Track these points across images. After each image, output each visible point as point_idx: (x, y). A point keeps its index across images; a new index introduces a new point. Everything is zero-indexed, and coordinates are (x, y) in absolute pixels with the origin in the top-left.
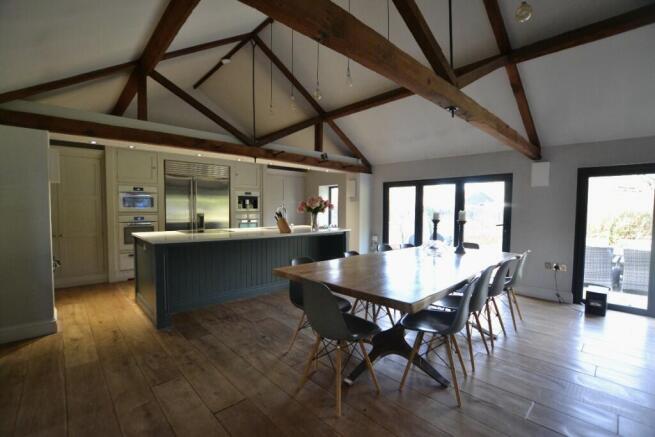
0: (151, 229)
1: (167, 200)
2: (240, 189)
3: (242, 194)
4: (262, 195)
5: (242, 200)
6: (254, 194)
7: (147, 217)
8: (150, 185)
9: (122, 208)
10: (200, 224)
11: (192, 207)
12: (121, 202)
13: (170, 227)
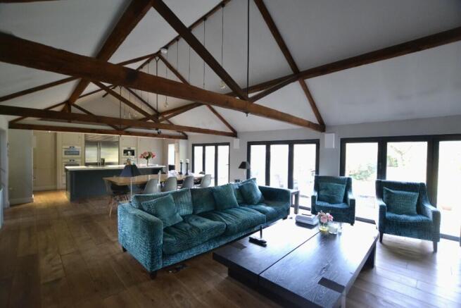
0: (78, 165)
1: (87, 152)
2: (125, 146)
3: (126, 148)
4: (137, 150)
5: (125, 152)
6: (132, 148)
7: (76, 160)
8: (77, 145)
9: (64, 156)
10: (103, 163)
11: (99, 154)
12: (63, 154)
13: (87, 164)
